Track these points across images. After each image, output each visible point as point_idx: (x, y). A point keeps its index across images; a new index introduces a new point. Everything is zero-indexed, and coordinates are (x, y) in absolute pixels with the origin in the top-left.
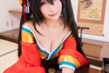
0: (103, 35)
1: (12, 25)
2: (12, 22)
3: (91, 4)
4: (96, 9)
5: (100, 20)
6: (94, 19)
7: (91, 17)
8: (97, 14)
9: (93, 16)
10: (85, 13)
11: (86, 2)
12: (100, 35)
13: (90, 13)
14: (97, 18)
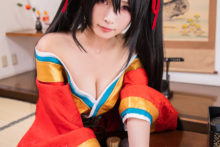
0: (216, 73)
1: (15, 63)
2: (15, 57)
3: (185, 7)
4: (197, 17)
5: (206, 40)
6: (193, 38)
7: (186, 35)
8: (198, 29)
9: (192, 34)
10: (173, 28)
11: (173, 5)
12: (210, 73)
13: (184, 28)
14: (199, 36)
